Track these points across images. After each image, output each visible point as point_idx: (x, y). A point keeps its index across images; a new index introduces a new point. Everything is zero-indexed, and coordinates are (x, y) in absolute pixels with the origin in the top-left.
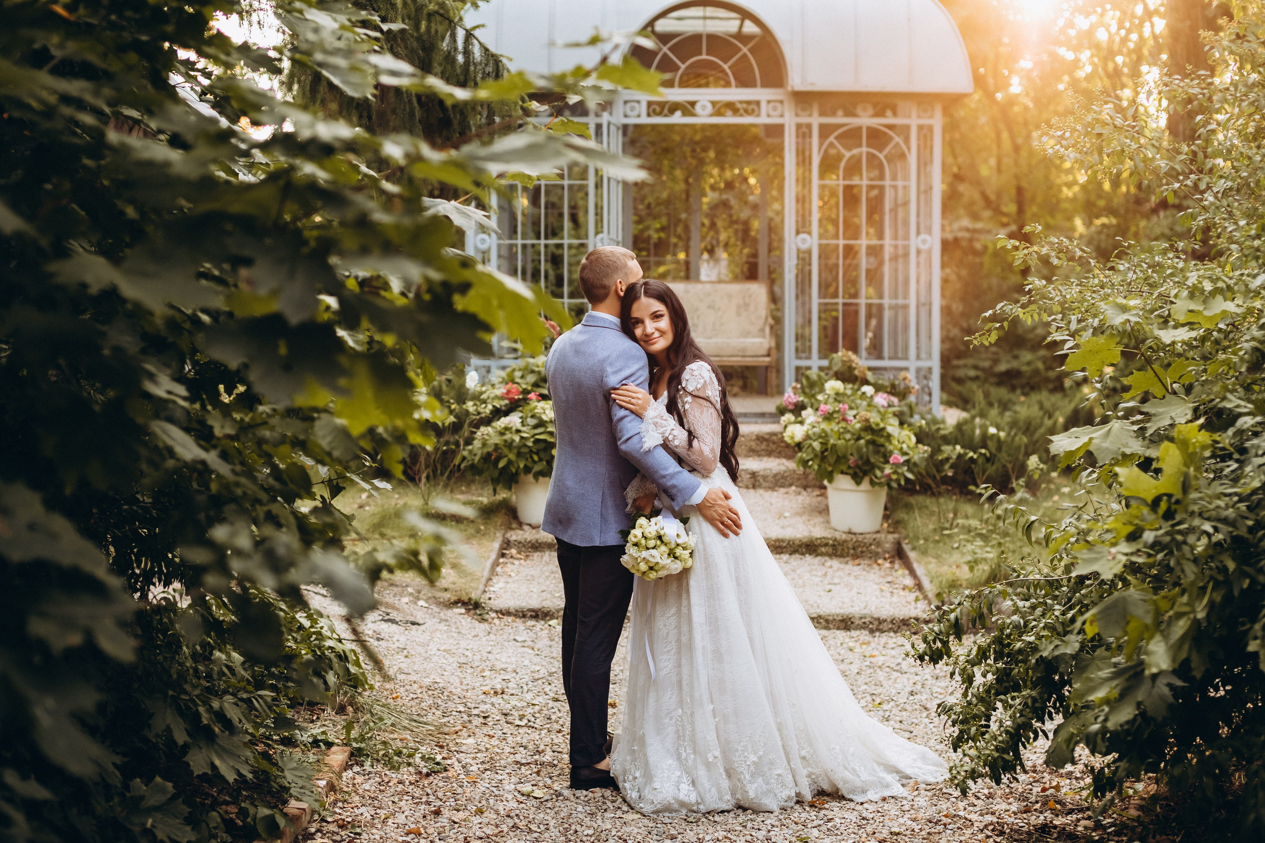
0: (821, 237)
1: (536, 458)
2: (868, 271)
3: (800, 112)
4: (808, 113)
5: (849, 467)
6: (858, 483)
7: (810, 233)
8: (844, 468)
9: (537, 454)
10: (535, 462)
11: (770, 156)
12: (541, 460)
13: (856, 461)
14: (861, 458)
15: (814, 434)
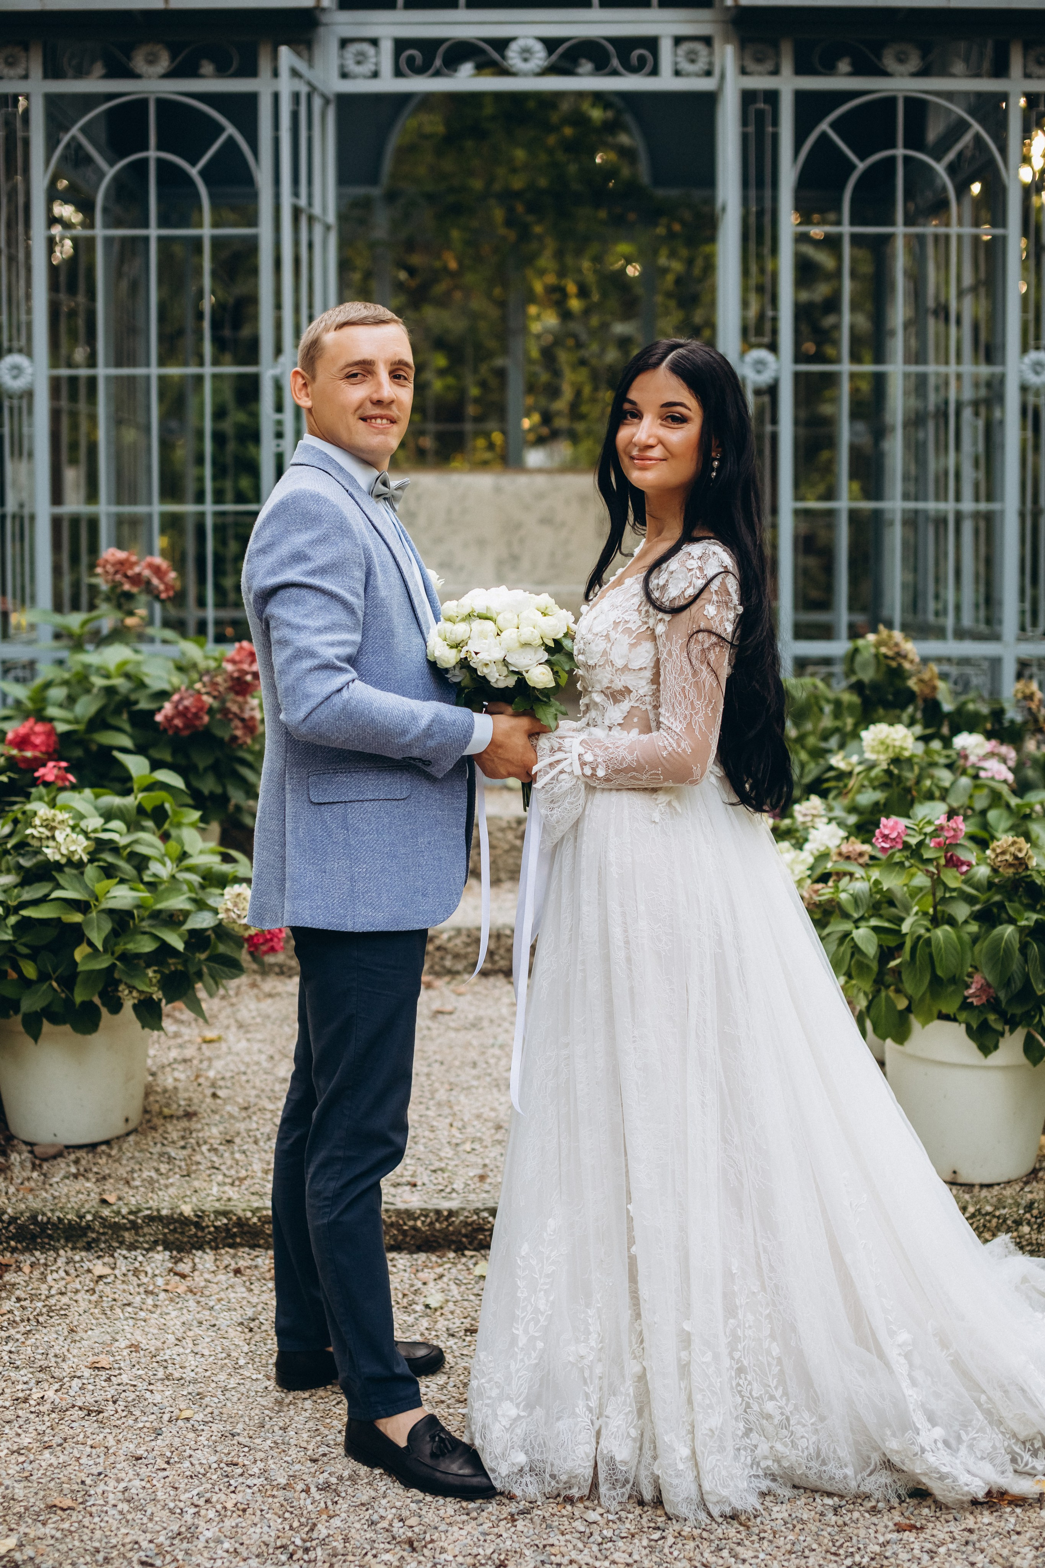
0: (799, 357)
1: (30, 971)
2: (855, 452)
3: (751, 66)
4: (769, 66)
5: (965, 1005)
6: (986, 1049)
7: (773, 347)
8: (950, 1008)
9: (32, 957)
10: (26, 983)
11: (664, 221)
12: (44, 977)
13: (986, 987)
14: (1007, 983)
15: (856, 900)
